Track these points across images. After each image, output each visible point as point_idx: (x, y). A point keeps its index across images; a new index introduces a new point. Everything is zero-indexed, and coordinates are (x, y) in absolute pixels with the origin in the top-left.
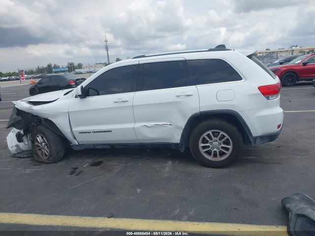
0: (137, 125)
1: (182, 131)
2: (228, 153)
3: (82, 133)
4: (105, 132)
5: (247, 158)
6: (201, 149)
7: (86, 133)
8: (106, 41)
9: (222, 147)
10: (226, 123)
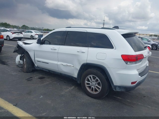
0: (59, 63)
1: (78, 72)
2: (99, 91)
4: (46, 63)
5: (116, 97)
6: (86, 84)
8: (104, 21)
9: (96, 87)
10: (100, 73)
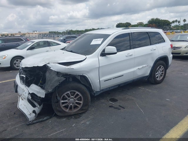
0: (135, 69)
3: (106, 81)
7: (109, 80)
